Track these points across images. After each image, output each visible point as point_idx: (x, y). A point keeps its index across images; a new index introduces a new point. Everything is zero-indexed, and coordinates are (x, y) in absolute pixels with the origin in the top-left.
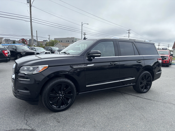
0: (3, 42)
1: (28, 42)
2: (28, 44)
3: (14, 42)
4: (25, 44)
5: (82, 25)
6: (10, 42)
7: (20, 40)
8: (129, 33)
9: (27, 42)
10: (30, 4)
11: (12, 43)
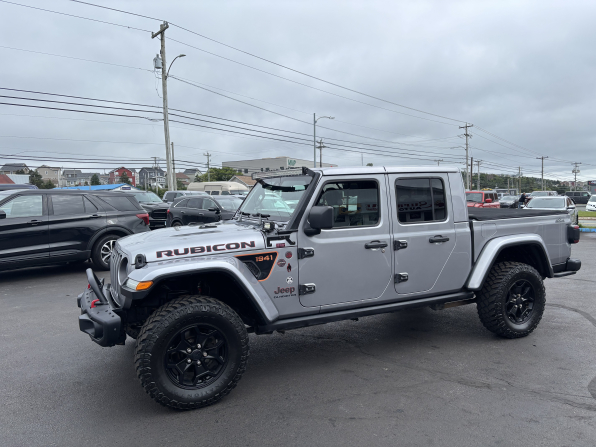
0: (60, 182)
1: (137, 176)
2: (137, 182)
3: (95, 180)
4: (129, 183)
5: (315, 122)
6: (83, 181)
7: (112, 173)
8: (467, 135)
9: (134, 178)
10: (163, 72)
11: (89, 182)
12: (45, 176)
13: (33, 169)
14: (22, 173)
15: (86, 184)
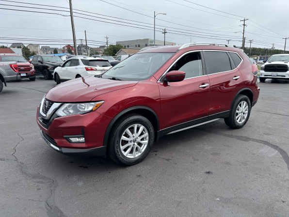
0: (39, 52)
3: (56, 51)
4: (71, 53)
5: (155, 16)
7: (64, 48)
8: (244, 25)
11: (53, 52)
12: (31, 50)
13: (26, 46)
14: (20, 47)
15: (51, 53)
